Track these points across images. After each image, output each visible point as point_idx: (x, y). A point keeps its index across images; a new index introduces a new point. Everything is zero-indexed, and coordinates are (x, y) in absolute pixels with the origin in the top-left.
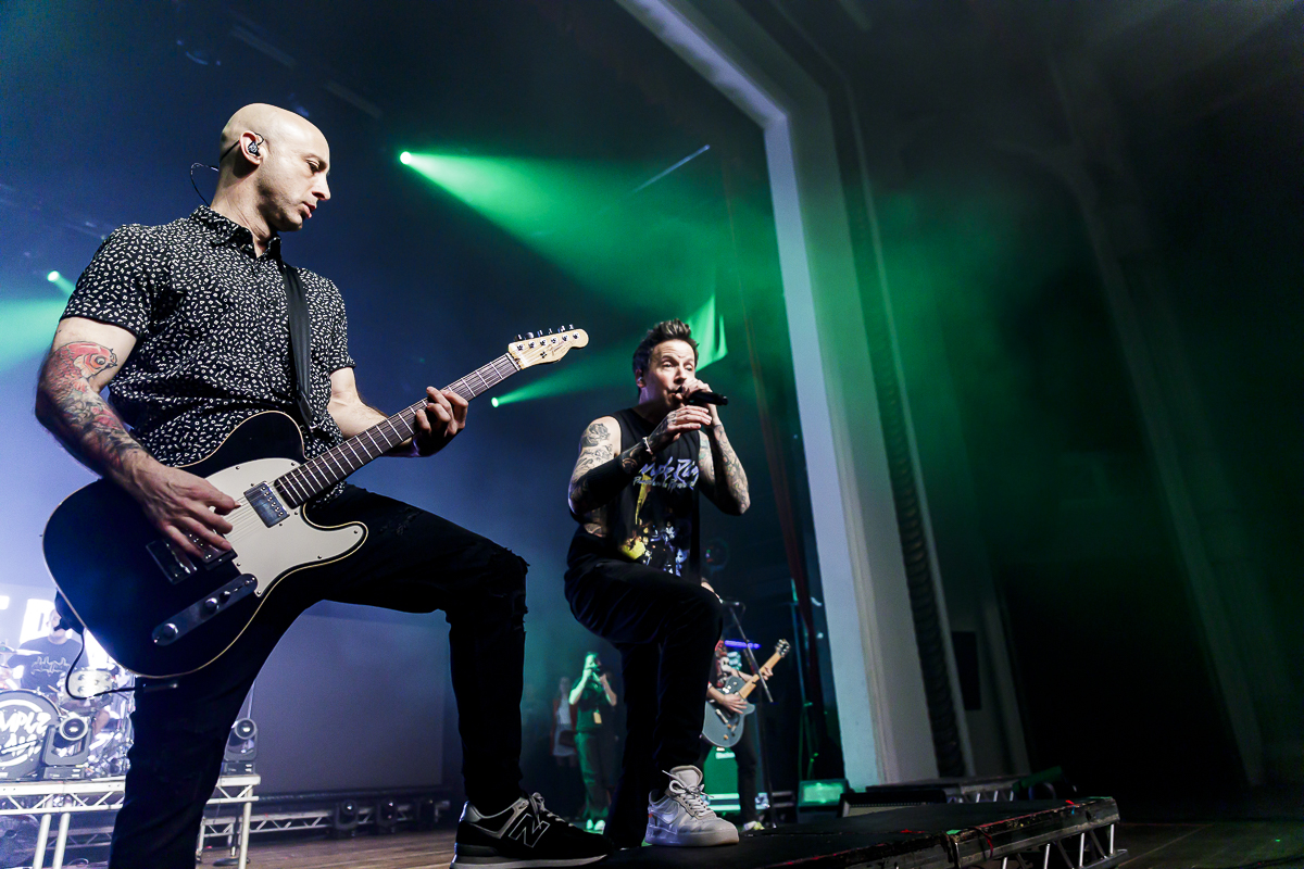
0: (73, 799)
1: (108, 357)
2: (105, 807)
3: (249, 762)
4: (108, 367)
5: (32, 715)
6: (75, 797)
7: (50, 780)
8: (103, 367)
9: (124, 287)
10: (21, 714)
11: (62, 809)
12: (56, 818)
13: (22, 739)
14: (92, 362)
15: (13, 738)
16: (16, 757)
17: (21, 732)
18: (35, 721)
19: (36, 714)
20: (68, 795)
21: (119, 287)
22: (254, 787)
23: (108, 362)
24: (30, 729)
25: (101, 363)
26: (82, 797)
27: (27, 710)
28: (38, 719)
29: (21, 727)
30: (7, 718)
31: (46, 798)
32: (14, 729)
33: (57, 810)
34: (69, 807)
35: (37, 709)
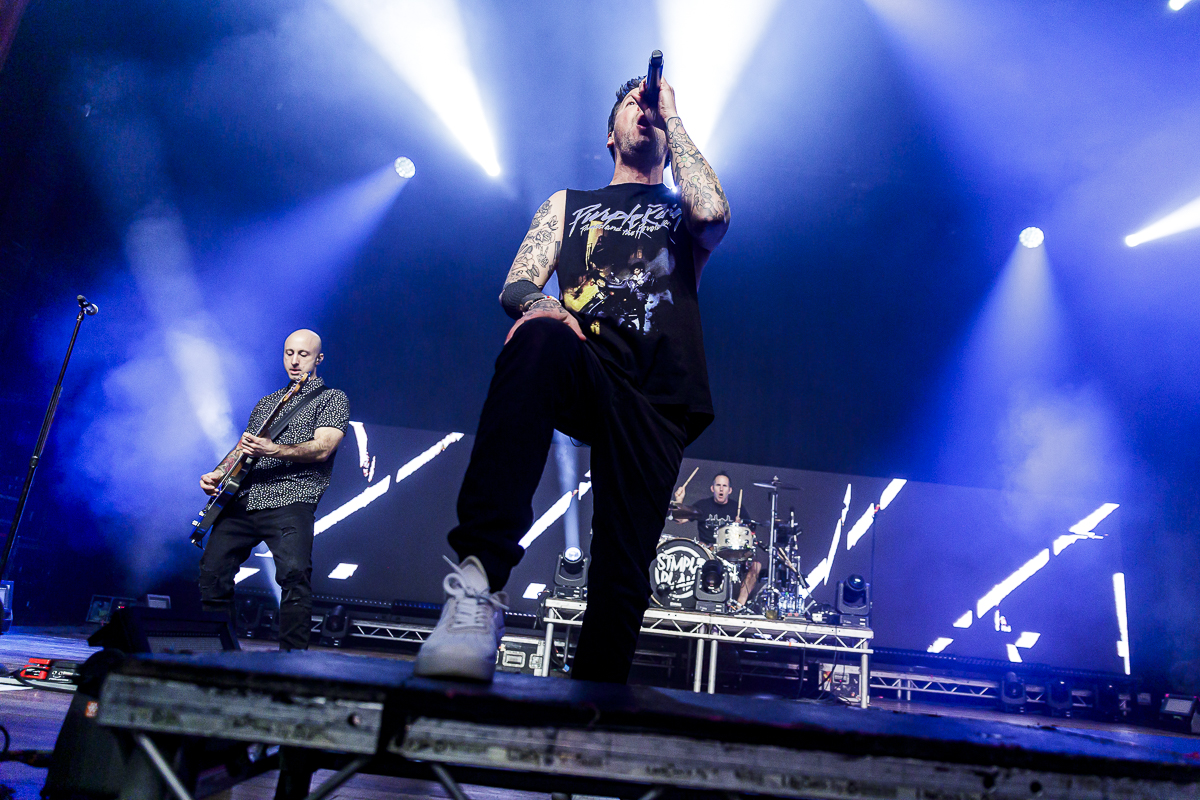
0: (718, 630)
2: (742, 640)
3: (863, 616)
5: (693, 559)
6: (720, 628)
7: (699, 611)
10: (686, 558)
11: (711, 637)
12: (708, 644)
13: (688, 578)
15: (682, 575)
16: (686, 592)
17: (687, 572)
18: (695, 564)
19: (696, 559)
20: (714, 625)
22: (868, 640)
24: (693, 571)
26: (723, 627)
27: (690, 556)
28: (697, 562)
29: (687, 568)
30: (677, 562)
31: (699, 626)
32: (682, 570)
33: (706, 636)
34: (715, 636)
35: (696, 555)
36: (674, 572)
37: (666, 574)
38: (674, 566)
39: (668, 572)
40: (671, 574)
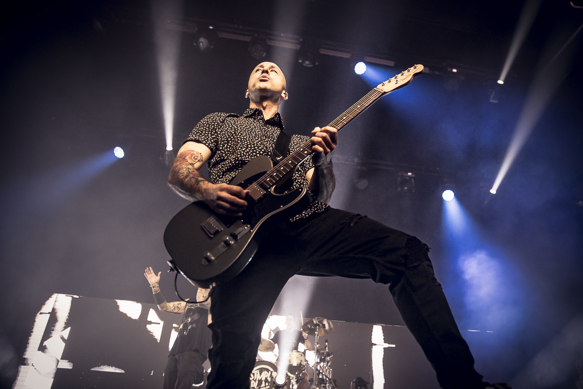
1: (199, 157)
4: (199, 161)
5: (270, 372)
8: (197, 161)
9: (204, 128)
10: (266, 372)
13: (267, 384)
14: (193, 158)
15: (263, 382)
17: (266, 380)
19: (272, 372)
21: (202, 128)
23: (199, 159)
24: (270, 380)
25: (196, 159)
27: (268, 370)
28: (273, 375)
29: (266, 378)
30: (260, 374)
32: (264, 379)
35: (271, 370)
36: (259, 380)
37: (254, 382)
38: (258, 377)
39: (255, 381)
40: (257, 382)
